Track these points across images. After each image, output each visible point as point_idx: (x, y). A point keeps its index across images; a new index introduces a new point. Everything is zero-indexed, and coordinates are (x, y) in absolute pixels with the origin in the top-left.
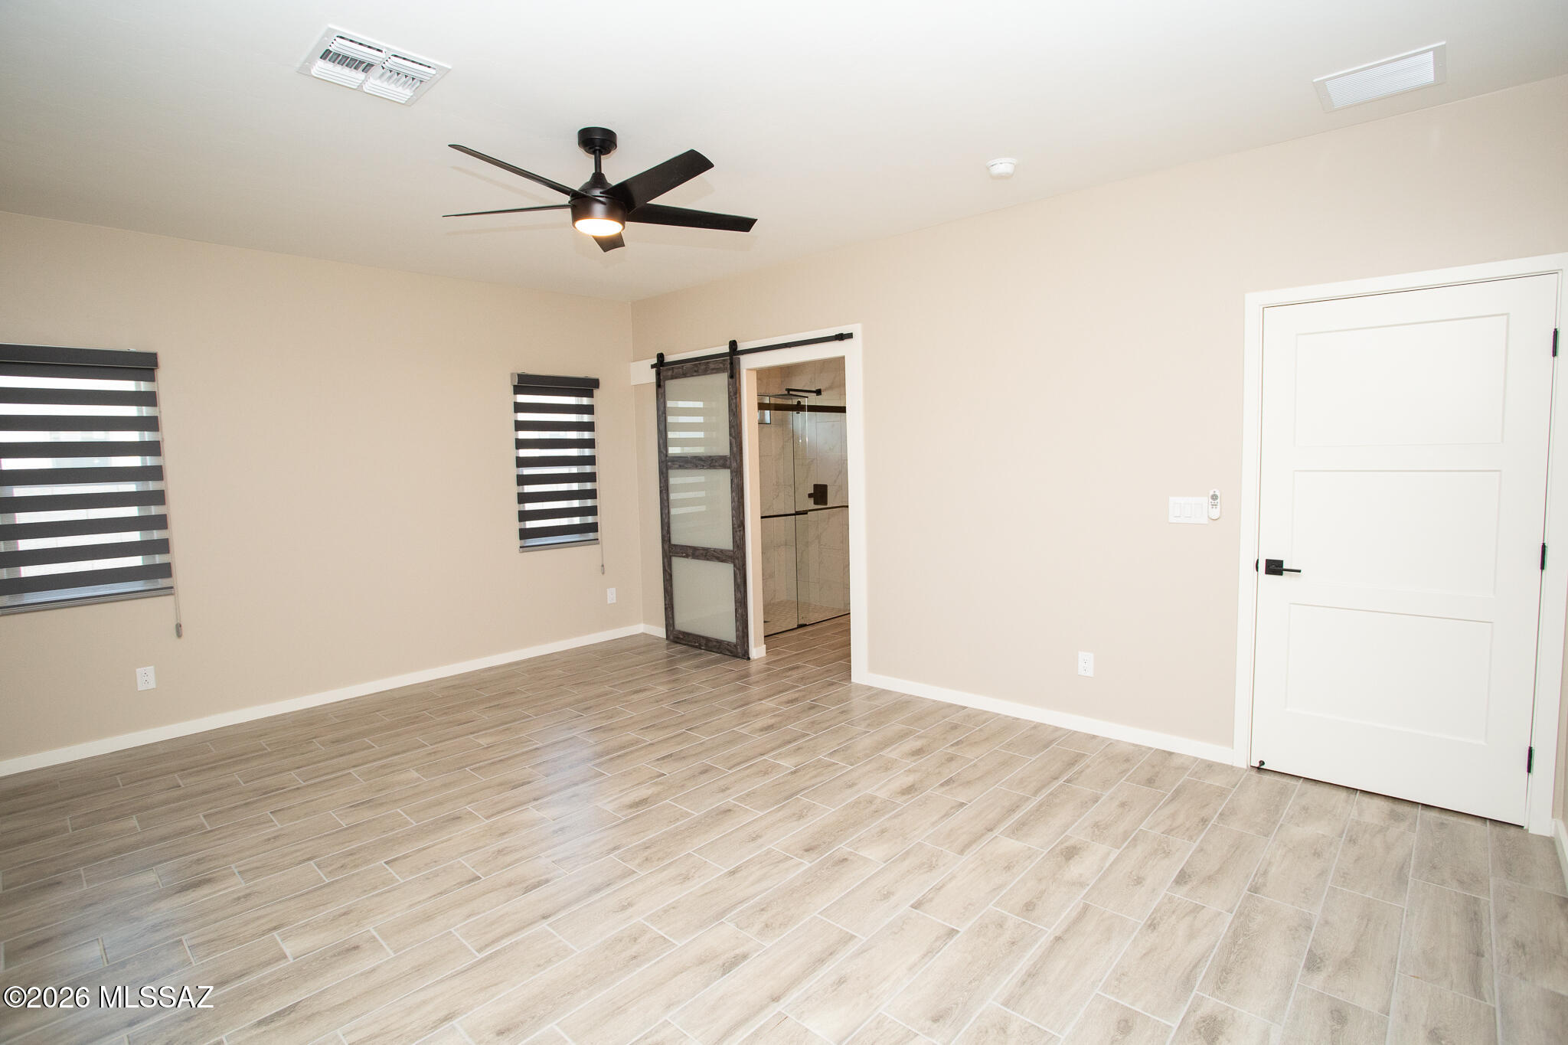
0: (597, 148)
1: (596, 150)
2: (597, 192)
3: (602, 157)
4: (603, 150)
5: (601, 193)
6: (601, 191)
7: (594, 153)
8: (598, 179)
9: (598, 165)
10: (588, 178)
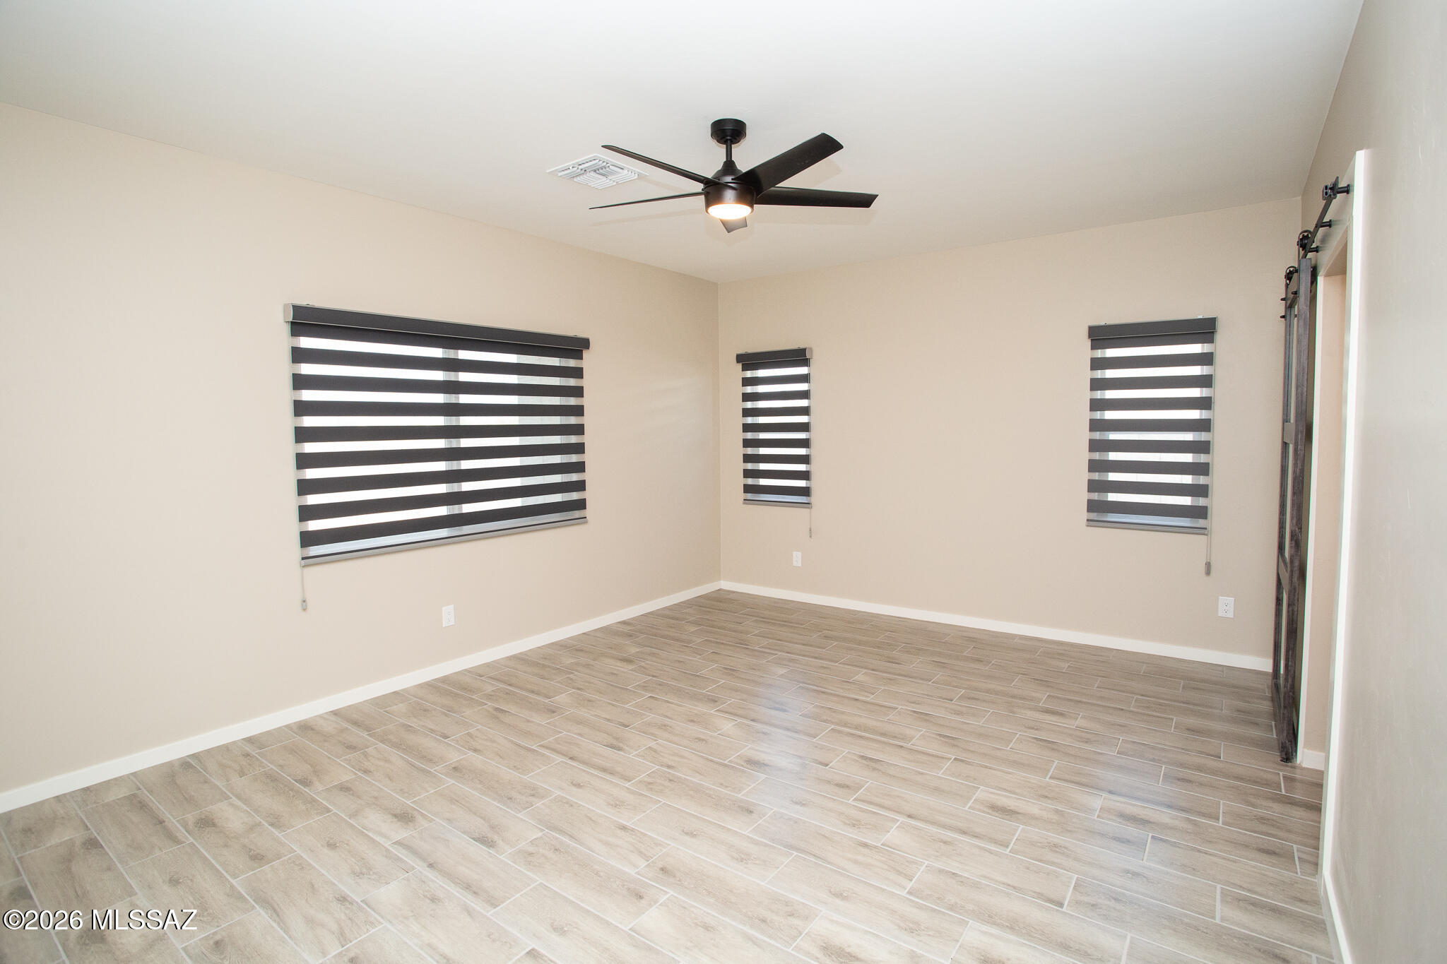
0: (729, 138)
1: (727, 140)
2: (729, 179)
3: (733, 146)
4: (733, 140)
5: (732, 179)
6: (733, 177)
7: (725, 142)
8: (729, 166)
9: (729, 153)
10: (719, 166)
